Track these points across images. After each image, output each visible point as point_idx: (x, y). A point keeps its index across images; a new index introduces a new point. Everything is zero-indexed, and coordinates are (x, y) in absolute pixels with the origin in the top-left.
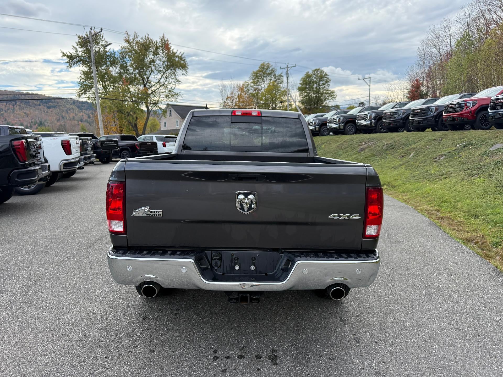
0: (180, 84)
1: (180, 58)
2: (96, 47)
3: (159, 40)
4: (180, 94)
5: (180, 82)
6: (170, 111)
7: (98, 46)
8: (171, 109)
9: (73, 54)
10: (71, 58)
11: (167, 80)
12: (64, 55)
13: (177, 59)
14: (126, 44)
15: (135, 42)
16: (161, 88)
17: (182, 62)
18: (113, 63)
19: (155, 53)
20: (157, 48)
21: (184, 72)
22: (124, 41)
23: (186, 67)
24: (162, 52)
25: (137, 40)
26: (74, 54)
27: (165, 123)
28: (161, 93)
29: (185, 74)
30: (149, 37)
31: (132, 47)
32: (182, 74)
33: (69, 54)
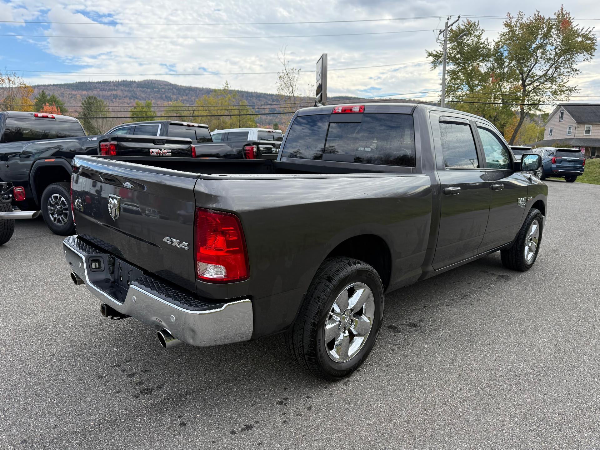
0: (577, 74)
1: (586, 36)
2: (468, 40)
3: (553, 17)
4: (577, 88)
5: (577, 72)
6: (562, 114)
7: (471, 38)
8: (564, 110)
9: (439, 52)
10: (437, 56)
11: (558, 70)
12: (430, 55)
13: (579, 39)
14: (506, 30)
15: (518, 25)
16: (546, 83)
17: (589, 42)
18: (486, 57)
19: (547, 35)
20: (550, 28)
21: (588, 56)
22: (504, 26)
23: (593, 48)
24: (556, 32)
25: (521, 22)
26: (441, 51)
27: (551, 131)
28: (546, 89)
29: (589, 58)
30: (540, 14)
31: (514, 33)
32: (584, 60)
33: (435, 53)
